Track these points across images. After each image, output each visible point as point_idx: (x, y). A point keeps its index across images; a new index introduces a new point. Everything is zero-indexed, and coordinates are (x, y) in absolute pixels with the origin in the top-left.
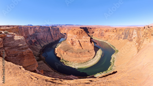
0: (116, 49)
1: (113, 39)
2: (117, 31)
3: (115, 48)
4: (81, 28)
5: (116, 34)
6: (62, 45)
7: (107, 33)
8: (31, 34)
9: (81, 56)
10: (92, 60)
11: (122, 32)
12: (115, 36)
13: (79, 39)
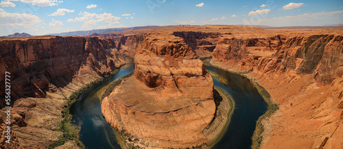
0: (274, 100)
1: (266, 68)
2: (281, 43)
3: (268, 96)
4: (176, 34)
5: (276, 54)
6: (121, 89)
7: (250, 49)
8: (26, 64)
9: (179, 119)
10: (208, 131)
11: (297, 48)
12: (275, 59)
13: (171, 69)
